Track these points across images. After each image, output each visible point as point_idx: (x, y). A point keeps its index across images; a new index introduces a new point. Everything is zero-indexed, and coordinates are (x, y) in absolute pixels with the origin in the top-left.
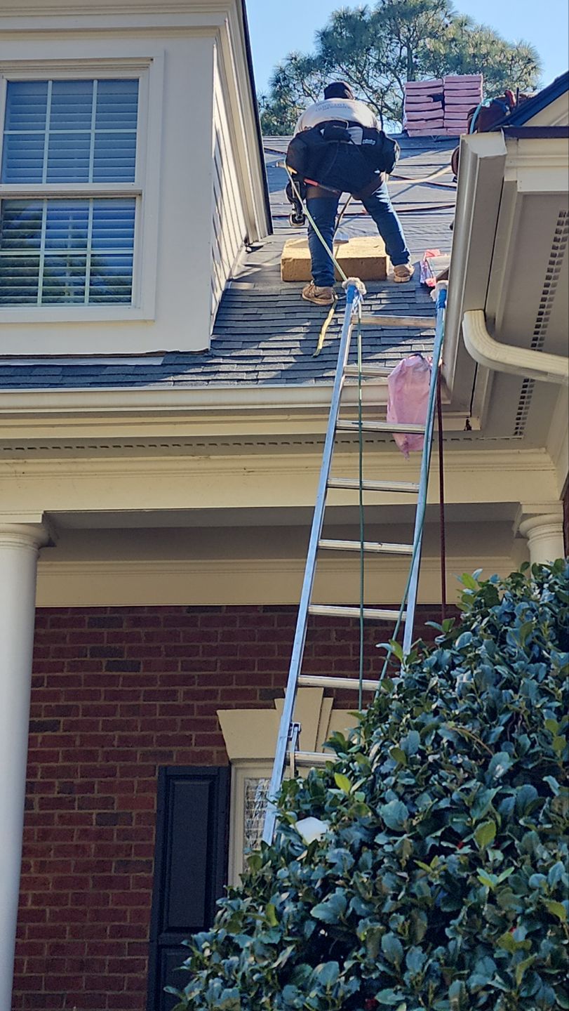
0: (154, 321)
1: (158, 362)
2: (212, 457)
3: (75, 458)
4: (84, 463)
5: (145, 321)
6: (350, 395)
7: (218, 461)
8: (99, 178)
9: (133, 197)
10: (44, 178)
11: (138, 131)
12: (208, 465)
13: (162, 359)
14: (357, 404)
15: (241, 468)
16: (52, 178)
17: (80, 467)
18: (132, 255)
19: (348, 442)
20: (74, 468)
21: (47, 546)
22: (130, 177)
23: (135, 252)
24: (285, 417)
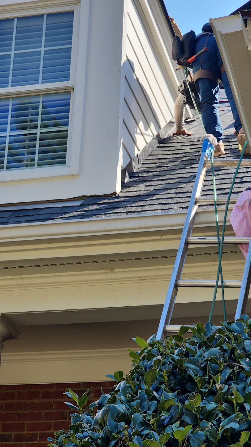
0: (78, 175)
1: (78, 203)
2: (116, 270)
3: (21, 275)
4: (27, 278)
5: (73, 175)
6: (202, 218)
7: (119, 273)
8: (46, 80)
9: (69, 91)
10: (10, 84)
11: (73, 46)
12: (113, 276)
13: (83, 201)
14: (215, 225)
15: (136, 278)
16: (15, 83)
17: (25, 282)
18: (67, 131)
19: (209, 254)
20: (20, 282)
21: (9, 339)
22: (67, 77)
23: (69, 128)
24: (159, 237)
